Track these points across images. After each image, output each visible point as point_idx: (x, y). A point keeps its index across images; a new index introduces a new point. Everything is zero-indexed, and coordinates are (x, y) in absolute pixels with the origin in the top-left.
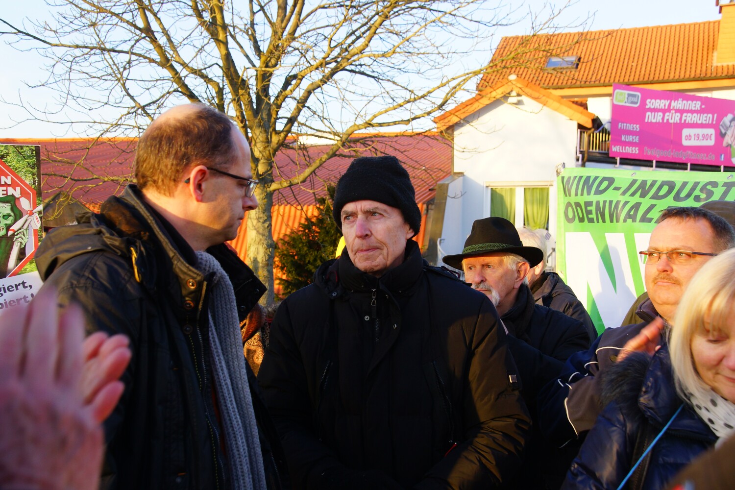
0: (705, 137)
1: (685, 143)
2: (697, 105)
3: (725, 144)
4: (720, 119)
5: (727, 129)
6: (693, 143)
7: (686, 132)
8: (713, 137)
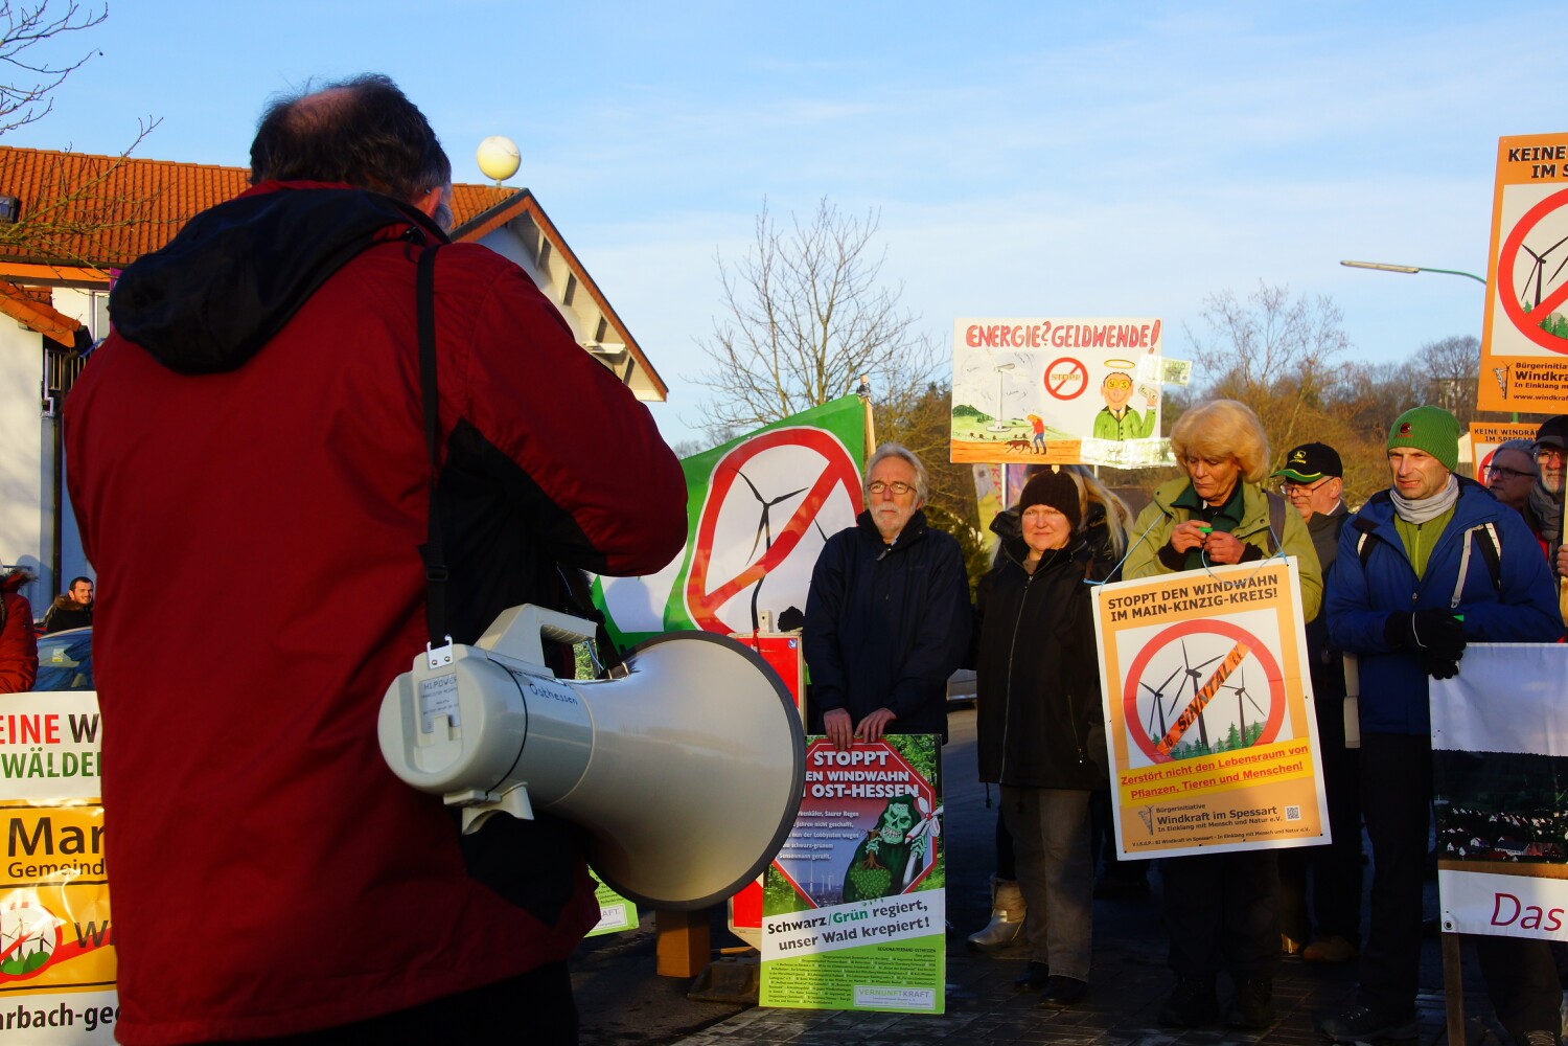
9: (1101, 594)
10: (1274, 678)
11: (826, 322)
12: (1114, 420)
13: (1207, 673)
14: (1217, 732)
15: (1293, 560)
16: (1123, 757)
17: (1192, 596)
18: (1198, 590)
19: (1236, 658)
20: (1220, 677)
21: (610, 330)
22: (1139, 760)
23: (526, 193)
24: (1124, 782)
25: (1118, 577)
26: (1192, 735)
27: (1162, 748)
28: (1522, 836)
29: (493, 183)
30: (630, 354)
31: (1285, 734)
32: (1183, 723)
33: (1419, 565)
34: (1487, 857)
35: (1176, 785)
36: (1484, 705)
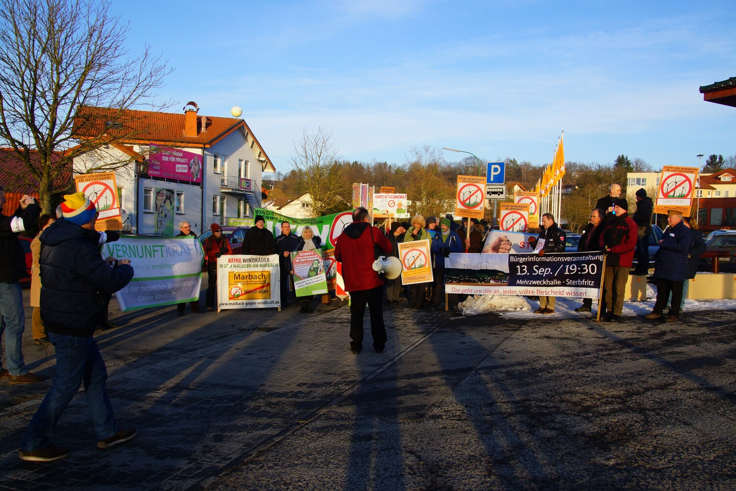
0: (185, 169)
1: (177, 171)
2: (181, 155)
3: (191, 172)
4: (189, 161)
5: (192, 166)
6: (180, 171)
7: (177, 166)
9: (399, 244)
10: (426, 258)
11: (319, 157)
12: (399, 210)
13: (416, 257)
14: (417, 266)
15: (428, 240)
17: (413, 245)
18: (414, 244)
19: (420, 254)
20: (418, 257)
21: (262, 154)
22: (405, 270)
23: (243, 120)
24: (403, 273)
25: (403, 242)
26: (413, 266)
27: (409, 268)
28: (455, 280)
29: (235, 118)
30: (267, 161)
31: (427, 266)
32: (412, 264)
33: (444, 242)
34: (451, 283)
35: (411, 273)
36: (452, 261)
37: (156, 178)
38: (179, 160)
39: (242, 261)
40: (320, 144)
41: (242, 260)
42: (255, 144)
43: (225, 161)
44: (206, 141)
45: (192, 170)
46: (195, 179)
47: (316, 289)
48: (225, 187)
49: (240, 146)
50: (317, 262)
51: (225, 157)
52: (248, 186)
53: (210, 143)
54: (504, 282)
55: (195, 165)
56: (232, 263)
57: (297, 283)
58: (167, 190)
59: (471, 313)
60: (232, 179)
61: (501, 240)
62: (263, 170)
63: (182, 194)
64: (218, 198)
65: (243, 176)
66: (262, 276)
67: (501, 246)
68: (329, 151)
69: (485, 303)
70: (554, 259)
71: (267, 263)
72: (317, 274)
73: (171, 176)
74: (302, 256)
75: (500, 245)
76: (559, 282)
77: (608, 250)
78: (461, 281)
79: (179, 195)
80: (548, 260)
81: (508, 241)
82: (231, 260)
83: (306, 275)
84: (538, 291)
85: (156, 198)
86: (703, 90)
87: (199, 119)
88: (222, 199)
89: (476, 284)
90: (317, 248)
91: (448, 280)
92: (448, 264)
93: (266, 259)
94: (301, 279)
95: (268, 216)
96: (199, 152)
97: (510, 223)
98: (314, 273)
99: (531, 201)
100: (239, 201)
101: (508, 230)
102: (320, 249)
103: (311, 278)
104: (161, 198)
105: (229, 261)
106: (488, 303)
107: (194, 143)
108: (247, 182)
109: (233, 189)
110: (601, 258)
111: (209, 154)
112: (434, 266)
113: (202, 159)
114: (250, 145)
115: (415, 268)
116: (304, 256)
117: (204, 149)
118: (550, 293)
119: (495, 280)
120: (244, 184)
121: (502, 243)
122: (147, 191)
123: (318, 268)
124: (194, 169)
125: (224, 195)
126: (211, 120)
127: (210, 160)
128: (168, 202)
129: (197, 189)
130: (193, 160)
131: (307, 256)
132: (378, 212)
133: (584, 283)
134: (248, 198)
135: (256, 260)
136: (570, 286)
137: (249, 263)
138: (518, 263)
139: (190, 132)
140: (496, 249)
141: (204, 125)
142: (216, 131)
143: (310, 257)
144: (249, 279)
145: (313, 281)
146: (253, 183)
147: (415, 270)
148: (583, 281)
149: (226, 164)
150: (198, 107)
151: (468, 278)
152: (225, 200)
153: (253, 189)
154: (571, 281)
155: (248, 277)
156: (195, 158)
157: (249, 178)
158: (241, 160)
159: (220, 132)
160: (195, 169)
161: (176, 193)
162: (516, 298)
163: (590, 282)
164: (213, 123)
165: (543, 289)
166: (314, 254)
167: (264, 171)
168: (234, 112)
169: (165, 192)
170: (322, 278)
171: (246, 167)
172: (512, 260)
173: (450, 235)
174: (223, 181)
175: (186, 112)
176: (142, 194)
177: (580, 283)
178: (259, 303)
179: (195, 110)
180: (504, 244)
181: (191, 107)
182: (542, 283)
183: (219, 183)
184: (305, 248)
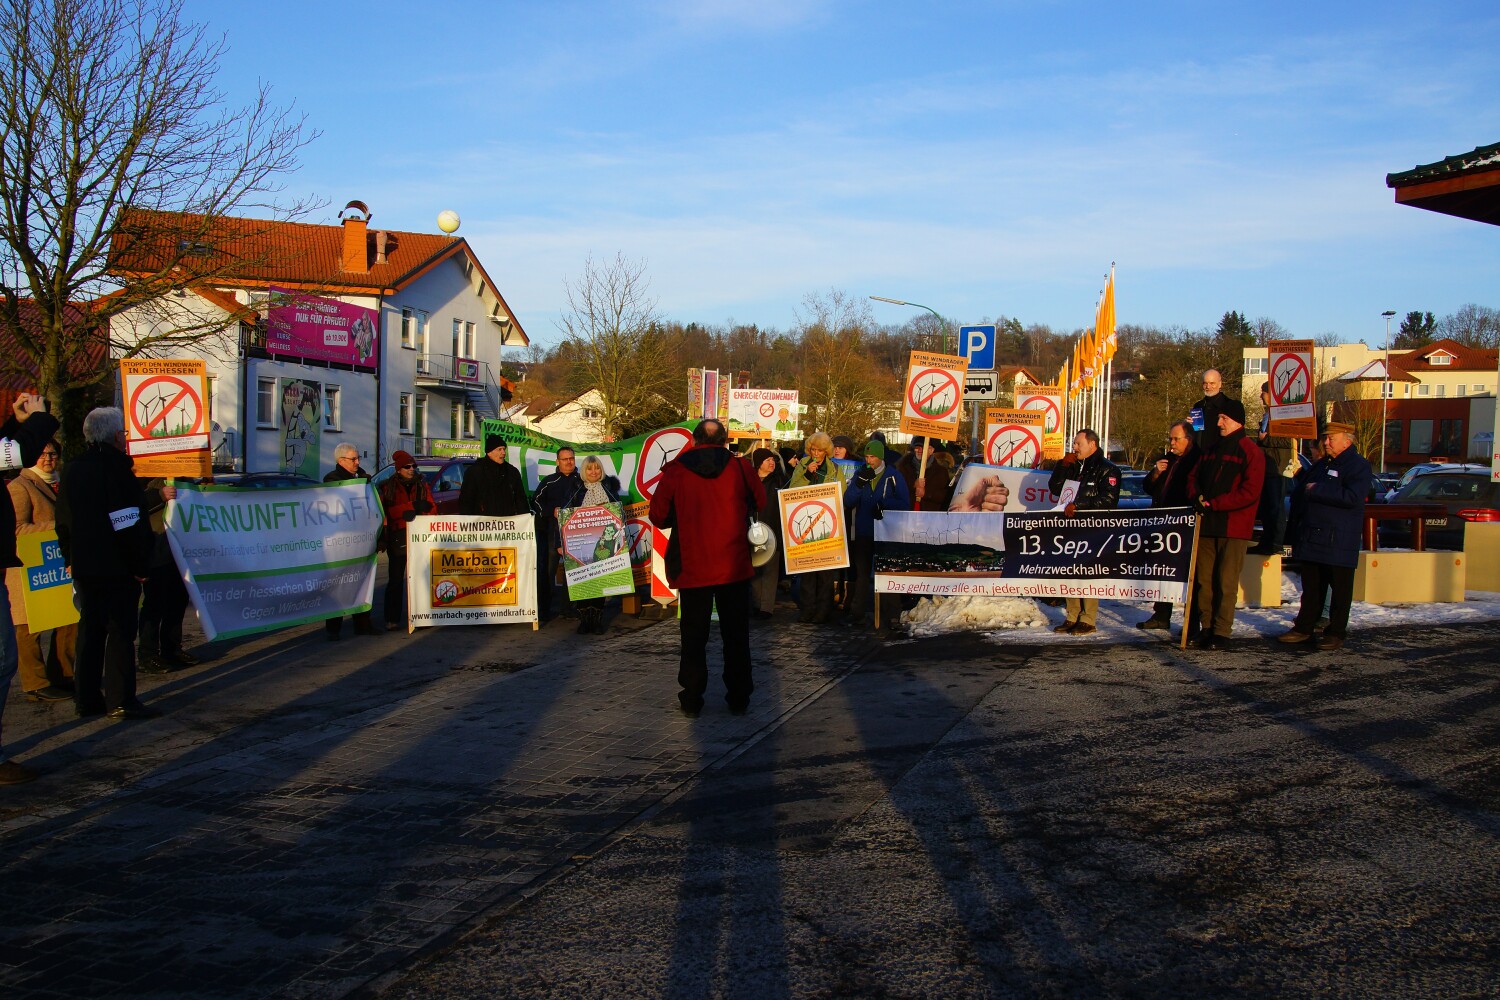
0: (342, 338)
1: (326, 343)
2: (335, 310)
3: (355, 346)
4: (352, 322)
5: (356, 332)
6: (332, 343)
7: (327, 332)
8: (347, 339)
9: (781, 492)
10: (834, 517)
11: (619, 314)
12: (782, 425)
13: (814, 517)
14: (817, 535)
15: (839, 483)
16: (788, 545)
17: (809, 493)
19: (823, 512)
20: (818, 518)
21: (501, 309)
22: (793, 544)
23: (463, 239)
24: (789, 551)
25: (787, 487)
26: (809, 536)
27: (800, 541)
28: (895, 565)
29: (445, 234)
30: (511, 322)
31: (837, 535)
32: (806, 532)
33: (874, 486)
34: (887, 571)
35: (805, 551)
36: (888, 528)
37: (283, 358)
38: (329, 320)
39: (458, 528)
40: (619, 287)
41: (458, 525)
42: (487, 287)
43: (426, 322)
44: (386, 282)
45: (357, 341)
46: (363, 360)
47: (611, 585)
48: (426, 376)
49: (456, 292)
50: (611, 529)
51: (425, 314)
52: (473, 375)
53: (393, 286)
54: (993, 570)
55: (364, 330)
56: (439, 533)
57: (571, 572)
58: (306, 382)
59: (926, 632)
60: (440, 360)
61: (986, 485)
62: (503, 342)
63: (337, 391)
64: (411, 399)
65: (461, 354)
66: (500, 558)
67: (987, 497)
68: (638, 303)
69: (955, 612)
70: (1095, 523)
71: (511, 532)
72: (612, 554)
73: (314, 353)
74: (582, 518)
75: (986, 493)
76: (1105, 570)
77: (1204, 504)
78: (908, 568)
79: (330, 392)
80: (1084, 524)
81: (1002, 486)
82: (435, 526)
83: (590, 555)
84: (1064, 587)
85: (284, 400)
86: (1393, 181)
87: (372, 237)
88: (419, 401)
89: (937, 573)
90: (612, 500)
91: (881, 567)
92: (880, 533)
93: (508, 524)
94: (579, 565)
95: (510, 435)
96: (370, 303)
97: (1006, 451)
98: (607, 552)
99: (1047, 404)
100: (454, 405)
101: (1000, 463)
102: (617, 504)
103: (599, 563)
104: (293, 398)
105: (432, 527)
106: (962, 613)
107: (362, 286)
108: (470, 367)
109: (441, 381)
110: (1190, 520)
111: (393, 308)
112: (853, 537)
113: (378, 318)
114: (477, 290)
115: (812, 540)
116: (586, 517)
117: (381, 298)
118: (1087, 591)
119: (975, 565)
120: (464, 369)
121: (989, 490)
122: (265, 384)
123: (613, 541)
124: (363, 340)
125: (422, 392)
126: (395, 239)
127: (393, 320)
128: (308, 407)
129: (367, 380)
130: (359, 321)
131: (590, 517)
132: (738, 426)
133: (1157, 570)
134: (472, 398)
135: (487, 526)
136: (1127, 577)
137: (472, 533)
138: (1022, 531)
139: (354, 263)
140: (977, 502)
141: (381, 248)
142: (406, 261)
143: (599, 518)
144: (473, 564)
145: (604, 568)
146: (482, 368)
147: (813, 543)
148: (1154, 568)
149: (427, 328)
150: (370, 211)
151: (920, 561)
152: (426, 404)
153: (482, 380)
154: (1129, 567)
155: (470, 561)
156: (364, 317)
157: (474, 358)
158: (457, 322)
159: (414, 264)
160: (363, 338)
161: (323, 389)
162: (1017, 602)
163: (1168, 568)
164: (401, 245)
165: (1073, 583)
166: (605, 514)
167: (507, 342)
168: (444, 223)
169: (301, 386)
170: (621, 562)
171: (467, 336)
172: (1010, 525)
173: (886, 474)
174: (420, 363)
175: (344, 222)
176: (254, 390)
177: (1148, 570)
178: (493, 614)
179: (363, 217)
180: (994, 492)
181: (356, 212)
182: (1071, 571)
183: (412, 367)
184: (587, 501)
